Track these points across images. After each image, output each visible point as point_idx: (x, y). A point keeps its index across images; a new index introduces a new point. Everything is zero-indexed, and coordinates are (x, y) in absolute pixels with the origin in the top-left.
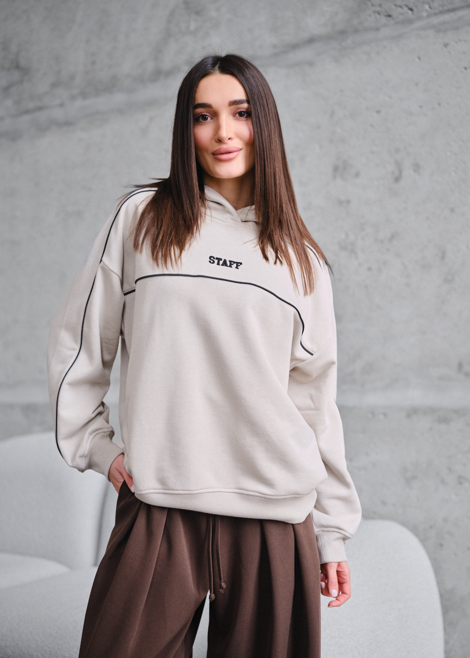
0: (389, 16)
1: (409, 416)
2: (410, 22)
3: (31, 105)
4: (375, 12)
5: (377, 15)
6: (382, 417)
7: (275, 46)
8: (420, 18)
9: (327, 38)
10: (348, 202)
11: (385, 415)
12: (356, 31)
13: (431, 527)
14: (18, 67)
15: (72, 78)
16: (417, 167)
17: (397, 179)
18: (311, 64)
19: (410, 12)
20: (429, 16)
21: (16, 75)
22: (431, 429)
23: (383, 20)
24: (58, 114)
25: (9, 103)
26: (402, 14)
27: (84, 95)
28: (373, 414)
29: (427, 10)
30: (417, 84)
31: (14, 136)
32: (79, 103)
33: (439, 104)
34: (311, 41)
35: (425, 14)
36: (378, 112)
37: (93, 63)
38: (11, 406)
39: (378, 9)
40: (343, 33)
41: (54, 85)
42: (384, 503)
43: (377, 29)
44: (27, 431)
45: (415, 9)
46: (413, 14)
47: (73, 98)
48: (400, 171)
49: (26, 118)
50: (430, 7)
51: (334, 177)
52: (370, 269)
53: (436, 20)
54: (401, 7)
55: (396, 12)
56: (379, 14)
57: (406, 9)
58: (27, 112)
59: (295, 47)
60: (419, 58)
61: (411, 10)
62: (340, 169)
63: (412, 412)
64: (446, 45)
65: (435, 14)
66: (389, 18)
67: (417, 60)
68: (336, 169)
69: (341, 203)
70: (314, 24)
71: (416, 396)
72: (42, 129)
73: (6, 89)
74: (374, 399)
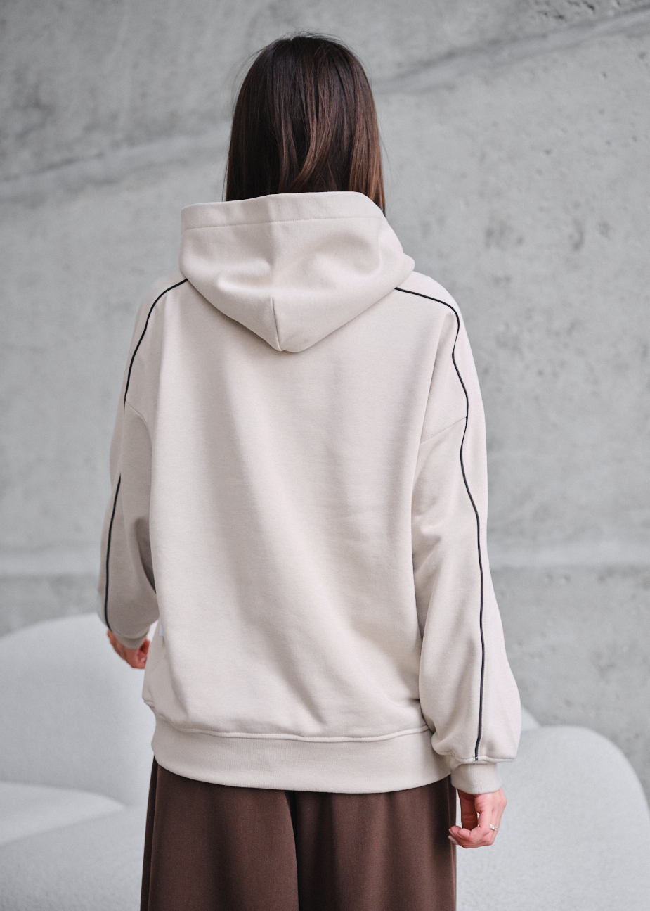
0: (561, 17)
1: (601, 579)
2: (591, 24)
3: (57, 157)
4: (540, 12)
5: (544, 17)
6: (563, 581)
7: (399, 65)
8: (604, 19)
9: (472, 51)
10: (508, 279)
11: (567, 578)
12: (514, 40)
13: (637, 736)
14: (37, 104)
15: (114, 117)
16: (605, 229)
17: (577, 246)
18: (451, 87)
19: (590, 11)
20: (617, 15)
21: (35, 116)
22: (634, 597)
23: (552, 22)
24: (95, 168)
25: (26, 155)
26: (578, 14)
27: (131, 141)
28: (550, 577)
29: (613, 8)
30: (602, 112)
31: (34, 201)
32: (125, 152)
33: (635, 139)
34: (451, 55)
35: (611, 13)
36: (548, 152)
37: (144, 96)
39: (545, 8)
40: (495, 43)
41: (89, 129)
42: (569, 703)
43: (544, 36)
45: (597, 7)
46: (594, 13)
47: (116, 145)
48: (581, 234)
49: (50, 175)
50: (619, 3)
51: (488, 245)
52: (540, 373)
53: (628, 21)
54: (577, 4)
55: (570, 11)
56: (546, 14)
57: (584, 7)
58: (52, 166)
59: (427, 64)
60: (605, 75)
61: (592, 7)
62: (496, 234)
63: (607, 573)
64: (642, 56)
65: (626, 13)
66: (560, 20)
67: (601, 77)
68: (489, 233)
69: (497, 281)
70: (454, 32)
71: (611, 551)
72: (74, 190)
73: (22, 136)
74: (550, 557)
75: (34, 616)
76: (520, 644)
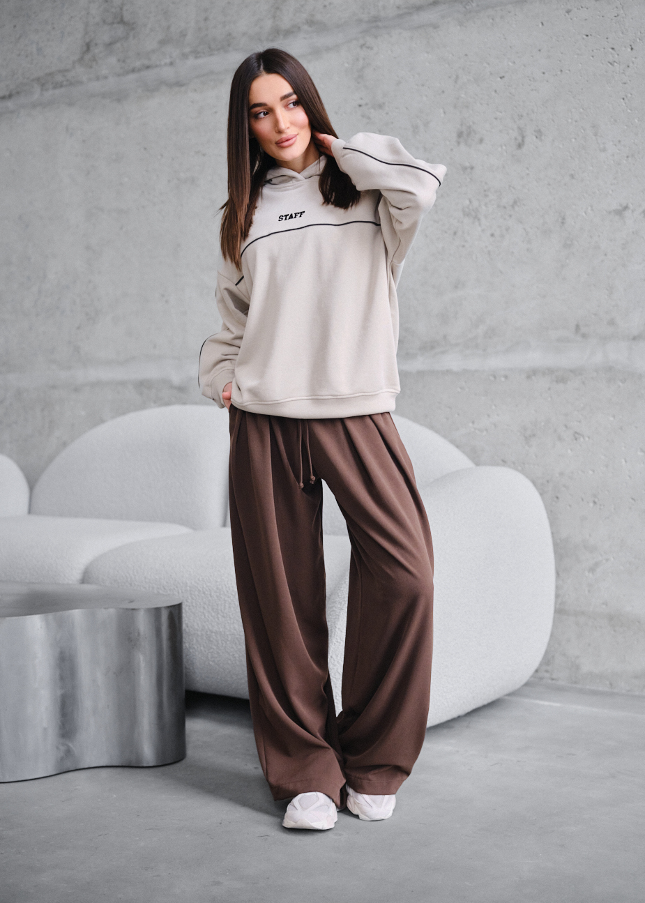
1: (529, 377)
3: (138, 64)
6: (503, 379)
10: (472, 168)
11: (506, 377)
14: (122, 21)
15: (183, 35)
16: (539, 134)
17: (520, 146)
18: (435, 27)
21: (120, 31)
22: (549, 389)
24: (168, 73)
25: (113, 60)
27: (196, 54)
28: (495, 377)
30: (540, 51)
31: (119, 97)
32: (191, 61)
33: (561, 71)
37: (206, 19)
38: (123, 383)
41: (163, 43)
44: (143, 406)
47: (184, 56)
48: (523, 137)
49: (132, 77)
51: (459, 143)
52: (492, 235)
58: (133, 71)
60: (542, 24)
62: (464, 135)
63: (532, 373)
64: (568, 12)
67: (541, 25)
68: (460, 135)
69: (465, 169)
71: (536, 358)
72: (151, 89)
73: (110, 45)
74: (496, 362)
75: (121, 410)
76: (473, 423)
